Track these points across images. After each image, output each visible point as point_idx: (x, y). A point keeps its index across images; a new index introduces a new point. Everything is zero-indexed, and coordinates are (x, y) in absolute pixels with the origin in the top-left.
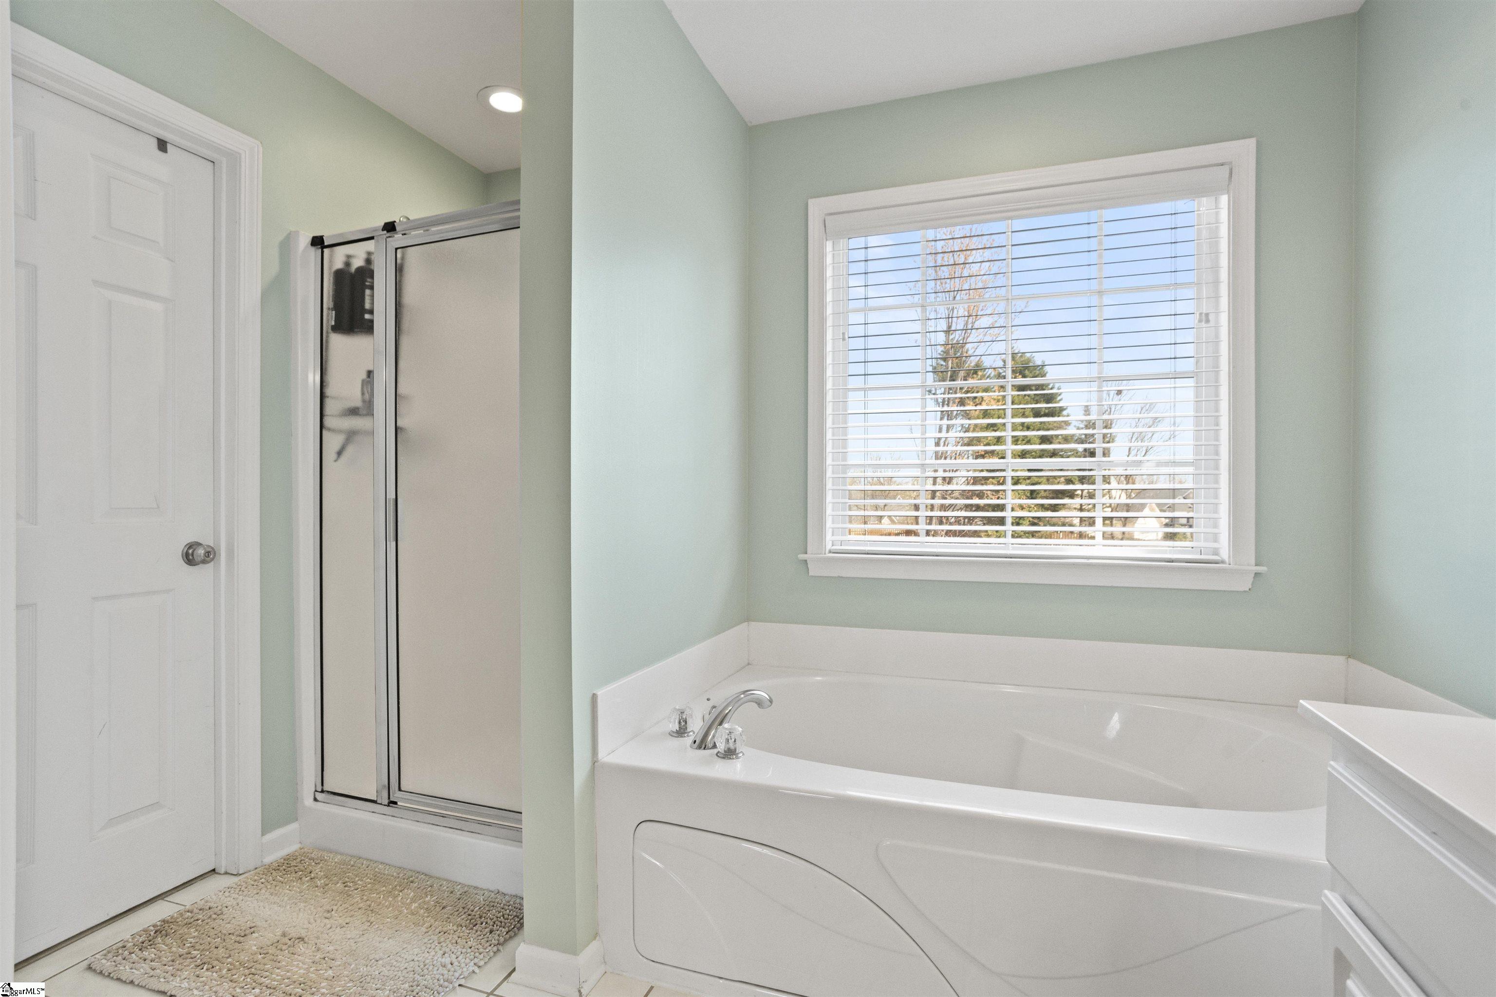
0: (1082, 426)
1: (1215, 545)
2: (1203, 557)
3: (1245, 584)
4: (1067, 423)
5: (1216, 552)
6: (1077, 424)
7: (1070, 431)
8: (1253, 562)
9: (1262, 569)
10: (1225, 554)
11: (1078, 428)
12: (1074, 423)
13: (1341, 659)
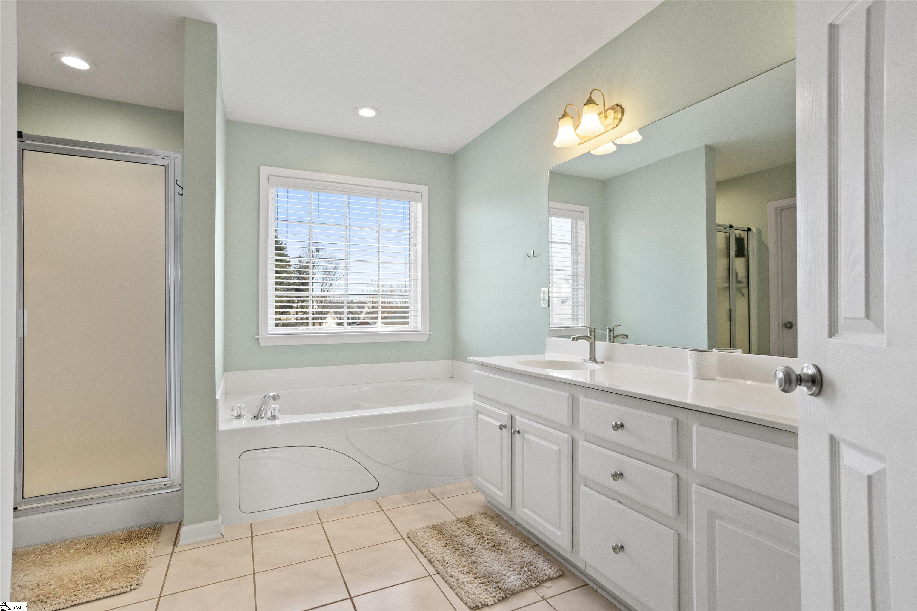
0: (297, 267)
1: (416, 325)
2: (413, 330)
3: (426, 338)
4: (290, 266)
5: (416, 328)
6: (295, 266)
7: (291, 269)
8: (428, 330)
9: (431, 333)
10: (420, 328)
11: (295, 268)
12: (293, 266)
13: (451, 360)
